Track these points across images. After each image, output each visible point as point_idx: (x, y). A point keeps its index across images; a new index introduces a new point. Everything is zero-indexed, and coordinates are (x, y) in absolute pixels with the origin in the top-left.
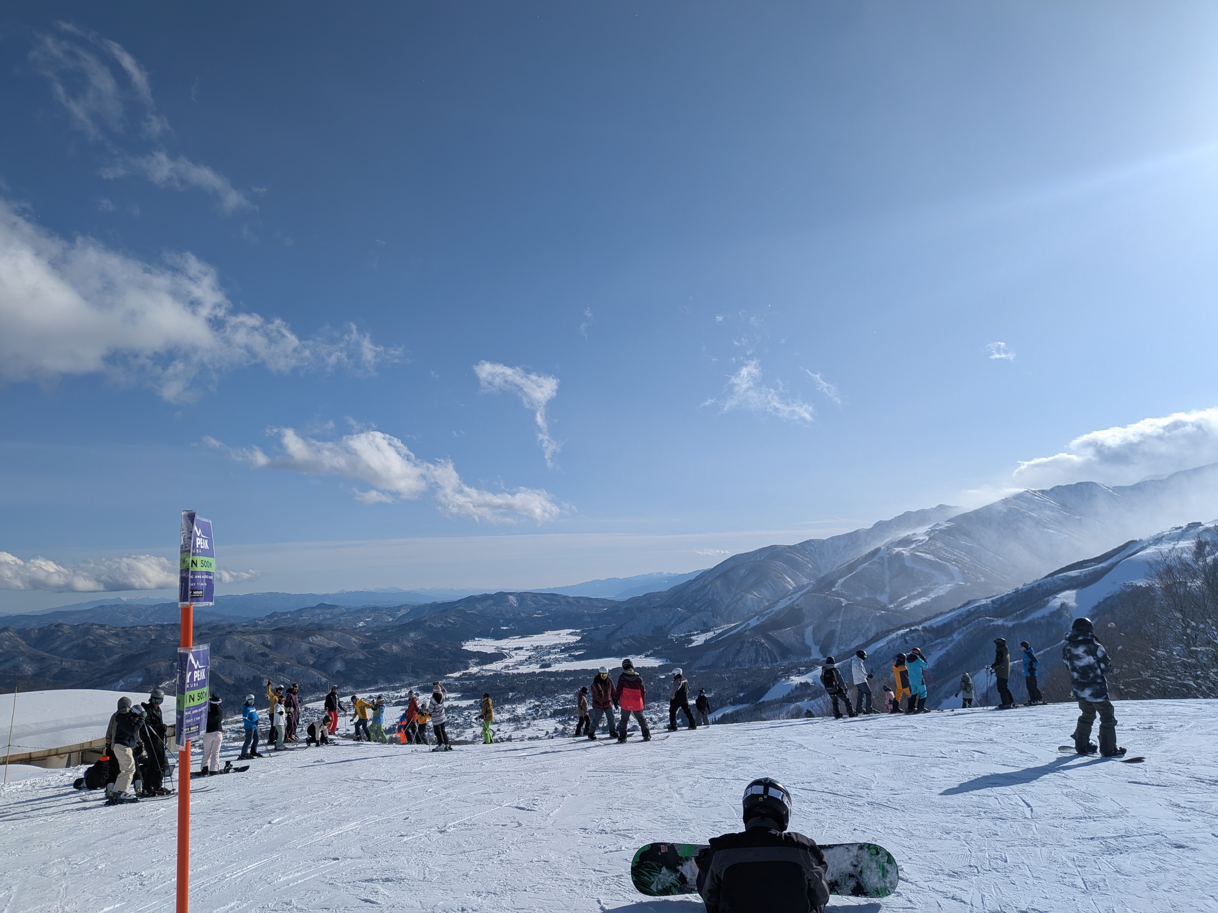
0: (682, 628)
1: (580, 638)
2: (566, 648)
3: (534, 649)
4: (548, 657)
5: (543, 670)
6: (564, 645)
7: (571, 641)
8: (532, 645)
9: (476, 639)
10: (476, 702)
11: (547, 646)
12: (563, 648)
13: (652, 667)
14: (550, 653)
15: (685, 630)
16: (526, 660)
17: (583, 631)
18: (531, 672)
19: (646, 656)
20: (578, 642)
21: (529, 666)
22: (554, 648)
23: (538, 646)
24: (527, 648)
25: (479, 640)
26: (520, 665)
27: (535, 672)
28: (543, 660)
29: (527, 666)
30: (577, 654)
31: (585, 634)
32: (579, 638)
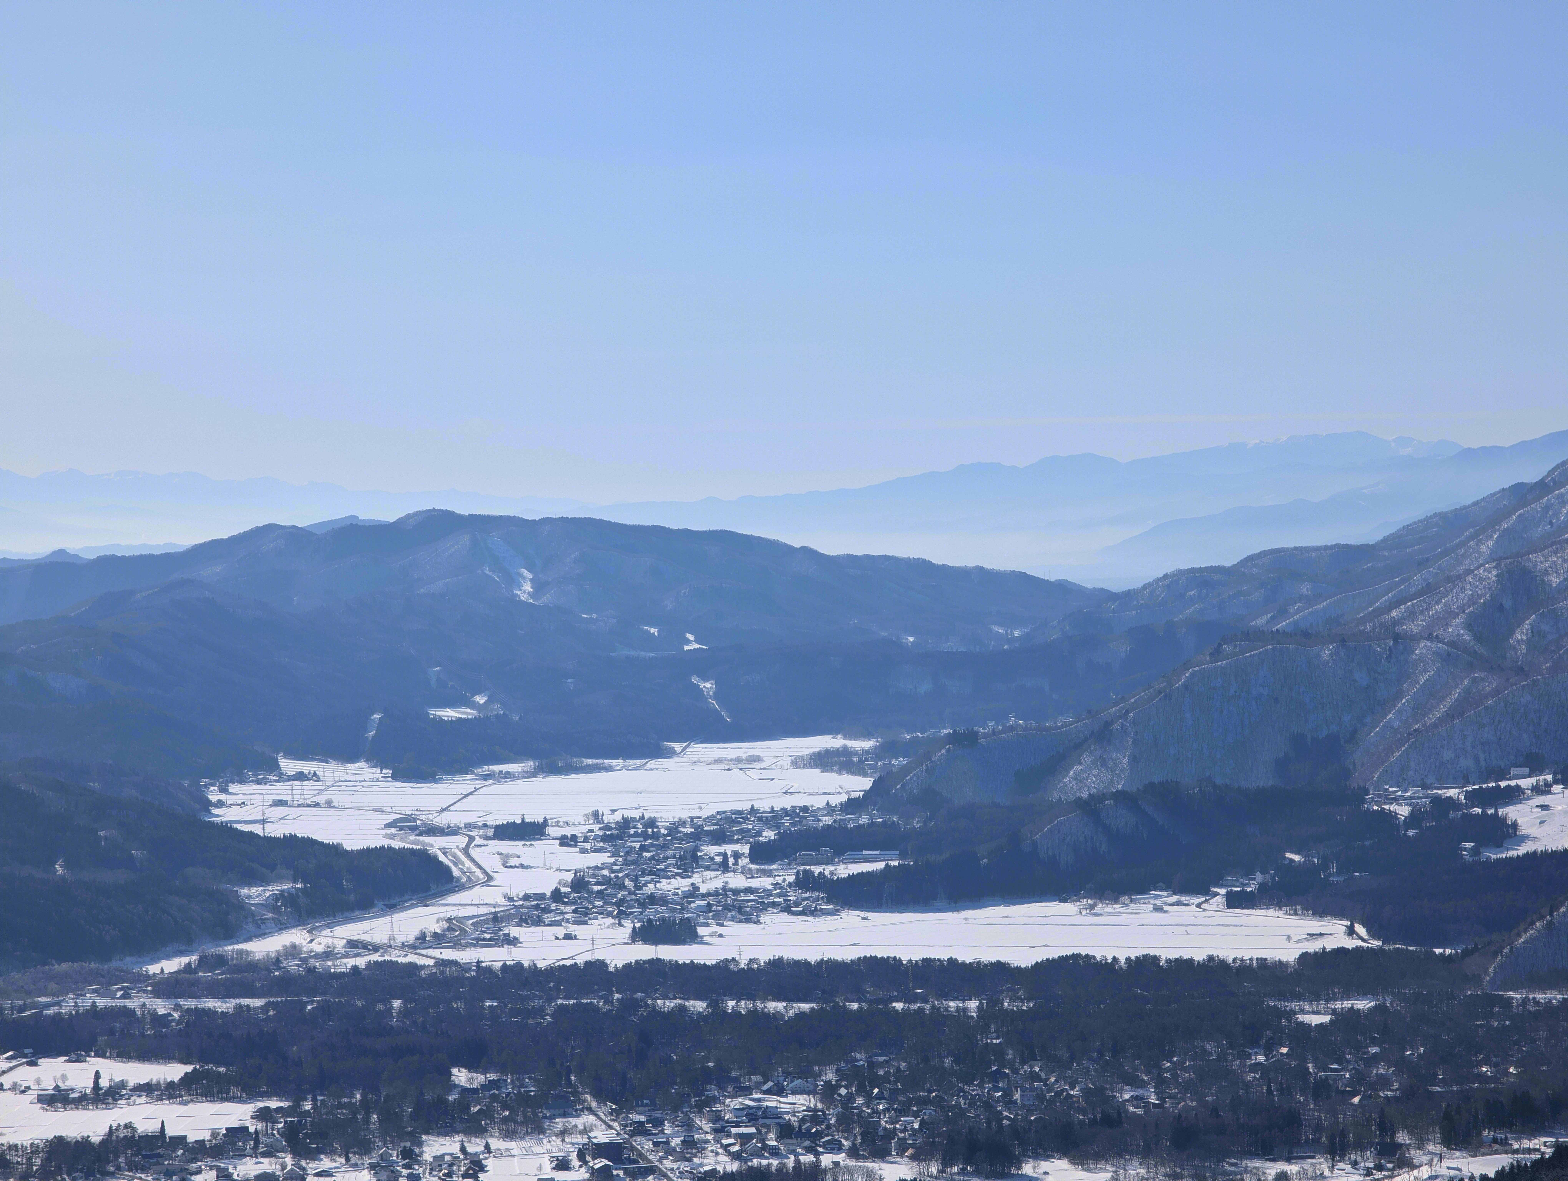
0: (1448, 755)
1: (866, 783)
2: (783, 837)
3: (605, 838)
4: (681, 884)
5: (645, 952)
6: (773, 818)
7: (818, 803)
8: (596, 816)
9: (289, 766)
10: (263, 1115)
11: (683, 823)
12: (769, 835)
13: (1262, 961)
14: (696, 859)
15: (1466, 763)
16: (557, 895)
17: (888, 749)
18: (580, 960)
19: (1235, 901)
20: (852, 805)
21: (573, 929)
22: (719, 837)
23: (626, 823)
24: (568, 831)
25: (300, 777)
26: (524, 920)
27: (601, 965)
28: (653, 899)
29: (560, 931)
30: (844, 870)
31: (901, 761)
32: (860, 784)
